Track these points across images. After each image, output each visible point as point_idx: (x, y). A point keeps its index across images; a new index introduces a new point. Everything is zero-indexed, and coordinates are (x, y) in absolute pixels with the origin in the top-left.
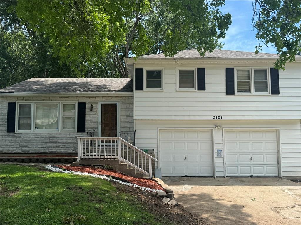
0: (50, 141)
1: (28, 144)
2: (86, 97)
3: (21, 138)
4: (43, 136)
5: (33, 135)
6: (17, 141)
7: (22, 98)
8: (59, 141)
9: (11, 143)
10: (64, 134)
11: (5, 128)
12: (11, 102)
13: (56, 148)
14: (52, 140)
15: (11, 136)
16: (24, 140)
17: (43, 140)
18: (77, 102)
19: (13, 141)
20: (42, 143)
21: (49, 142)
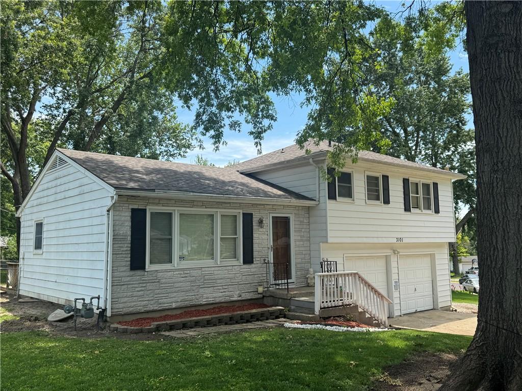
0: (205, 282)
1: (169, 291)
2: (253, 205)
3: (156, 279)
4: (194, 273)
5: (177, 272)
6: (150, 286)
7: (157, 201)
8: (219, 281)
9: (138, 291)
10: (225, 268)
11: (127, 261)
12: (136, 207)
13: (214, 295)
14: (208, 280)
15: (138, 277)
16: (162, 284)
17: (194, 281)
18: (241, 212)
19: (141, 287)
20: (192, 286)
21: (203, 283)
